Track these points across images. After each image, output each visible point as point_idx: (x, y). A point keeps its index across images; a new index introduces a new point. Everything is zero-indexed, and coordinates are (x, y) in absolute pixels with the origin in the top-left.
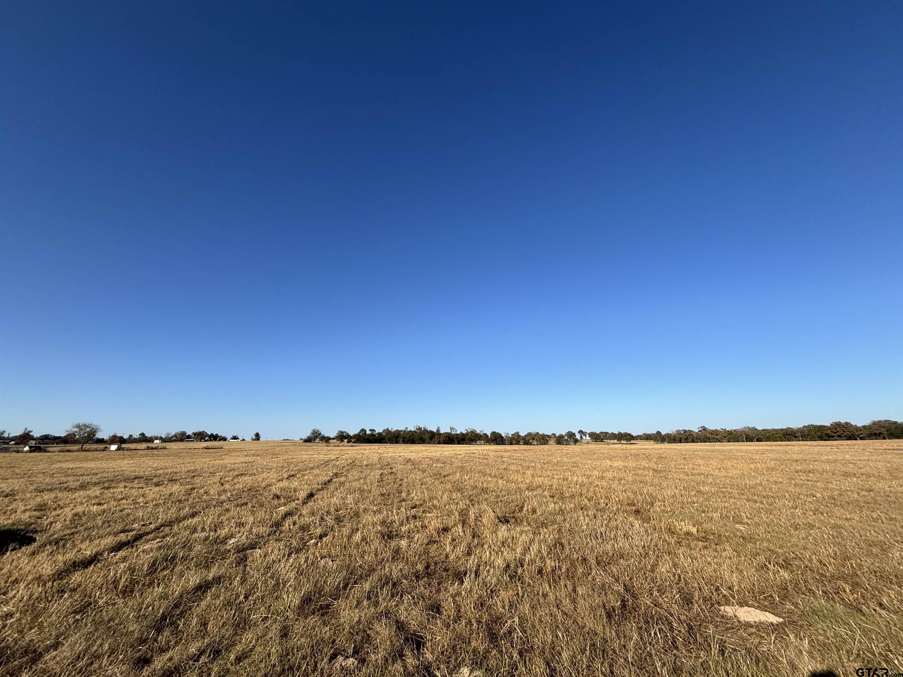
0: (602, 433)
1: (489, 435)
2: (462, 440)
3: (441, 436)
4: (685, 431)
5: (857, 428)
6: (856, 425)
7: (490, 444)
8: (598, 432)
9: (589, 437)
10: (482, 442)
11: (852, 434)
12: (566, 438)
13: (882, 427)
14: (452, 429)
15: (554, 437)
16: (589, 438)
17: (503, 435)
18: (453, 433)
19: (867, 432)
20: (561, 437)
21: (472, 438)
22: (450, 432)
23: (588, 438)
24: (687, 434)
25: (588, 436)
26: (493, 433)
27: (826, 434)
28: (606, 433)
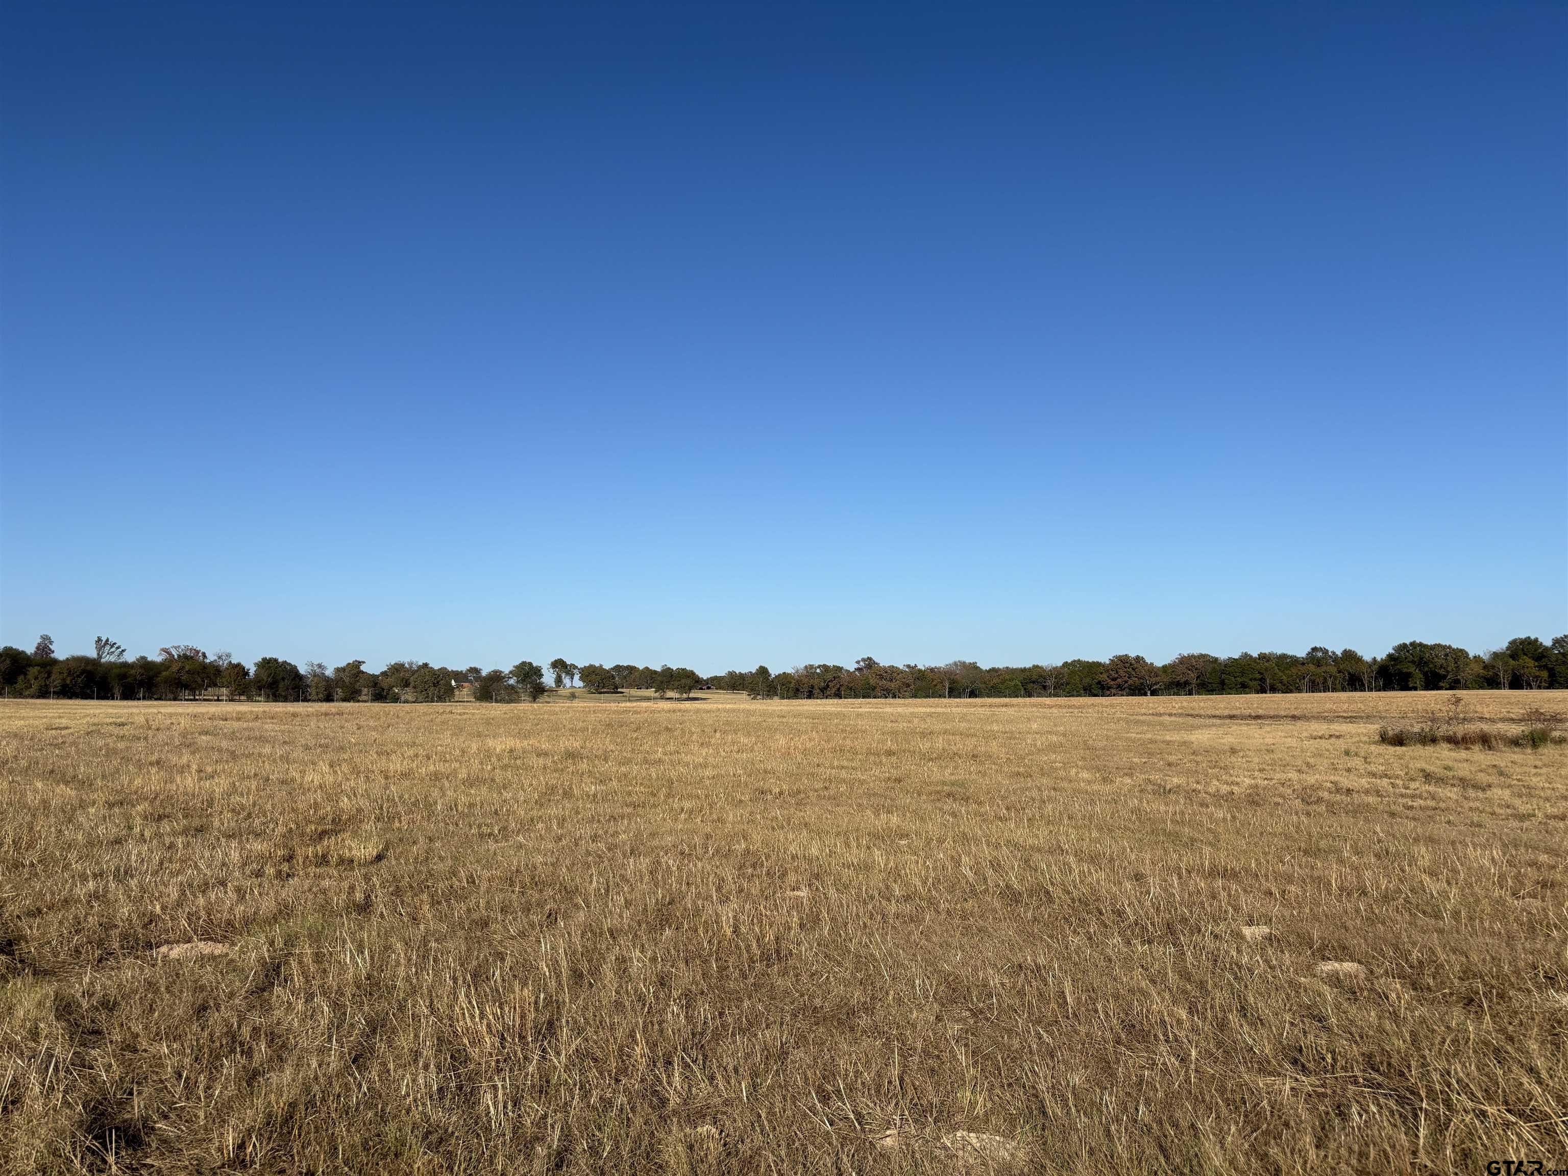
0: (618, 668)
1: (252, 670)
2: (141, 684)
3: (55, 669)
4: (825, 668)
5: (1152, 670)
6: (1152, 664)
7: (250, 699)
8: (607, 667)
9: (581, 679)
10: (224, 690)
11: (1142, 684)
12: (512, 682)
13: (1191, 668)
14: (101, 644)
15: (477, 679)
16: (581, 684)
17: (302, 670)
18: (108, 658)
19: (1167, 680)
20: (496, 677)
21: (185, 677)
22: (92, 653)
23: (578, 682)
24: (829, 676)
25: (577, 677)
26: (267, 664)
27: (1099, 683)
28: (631, 669)
